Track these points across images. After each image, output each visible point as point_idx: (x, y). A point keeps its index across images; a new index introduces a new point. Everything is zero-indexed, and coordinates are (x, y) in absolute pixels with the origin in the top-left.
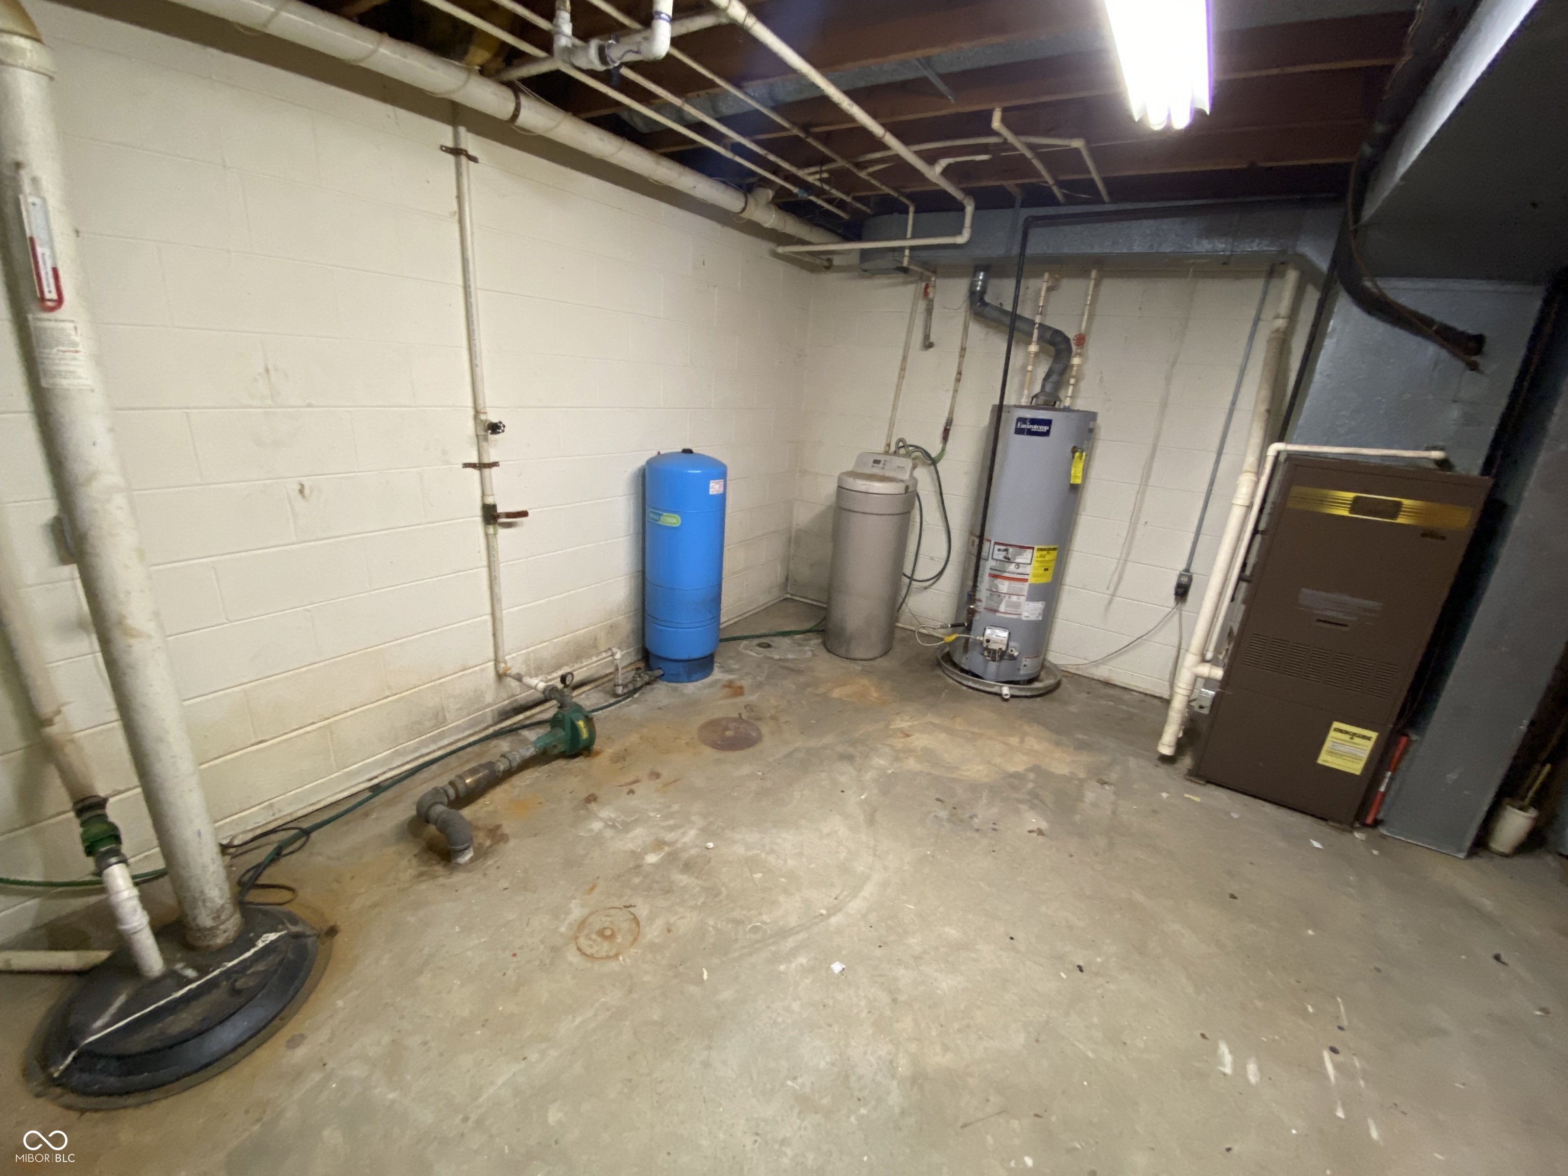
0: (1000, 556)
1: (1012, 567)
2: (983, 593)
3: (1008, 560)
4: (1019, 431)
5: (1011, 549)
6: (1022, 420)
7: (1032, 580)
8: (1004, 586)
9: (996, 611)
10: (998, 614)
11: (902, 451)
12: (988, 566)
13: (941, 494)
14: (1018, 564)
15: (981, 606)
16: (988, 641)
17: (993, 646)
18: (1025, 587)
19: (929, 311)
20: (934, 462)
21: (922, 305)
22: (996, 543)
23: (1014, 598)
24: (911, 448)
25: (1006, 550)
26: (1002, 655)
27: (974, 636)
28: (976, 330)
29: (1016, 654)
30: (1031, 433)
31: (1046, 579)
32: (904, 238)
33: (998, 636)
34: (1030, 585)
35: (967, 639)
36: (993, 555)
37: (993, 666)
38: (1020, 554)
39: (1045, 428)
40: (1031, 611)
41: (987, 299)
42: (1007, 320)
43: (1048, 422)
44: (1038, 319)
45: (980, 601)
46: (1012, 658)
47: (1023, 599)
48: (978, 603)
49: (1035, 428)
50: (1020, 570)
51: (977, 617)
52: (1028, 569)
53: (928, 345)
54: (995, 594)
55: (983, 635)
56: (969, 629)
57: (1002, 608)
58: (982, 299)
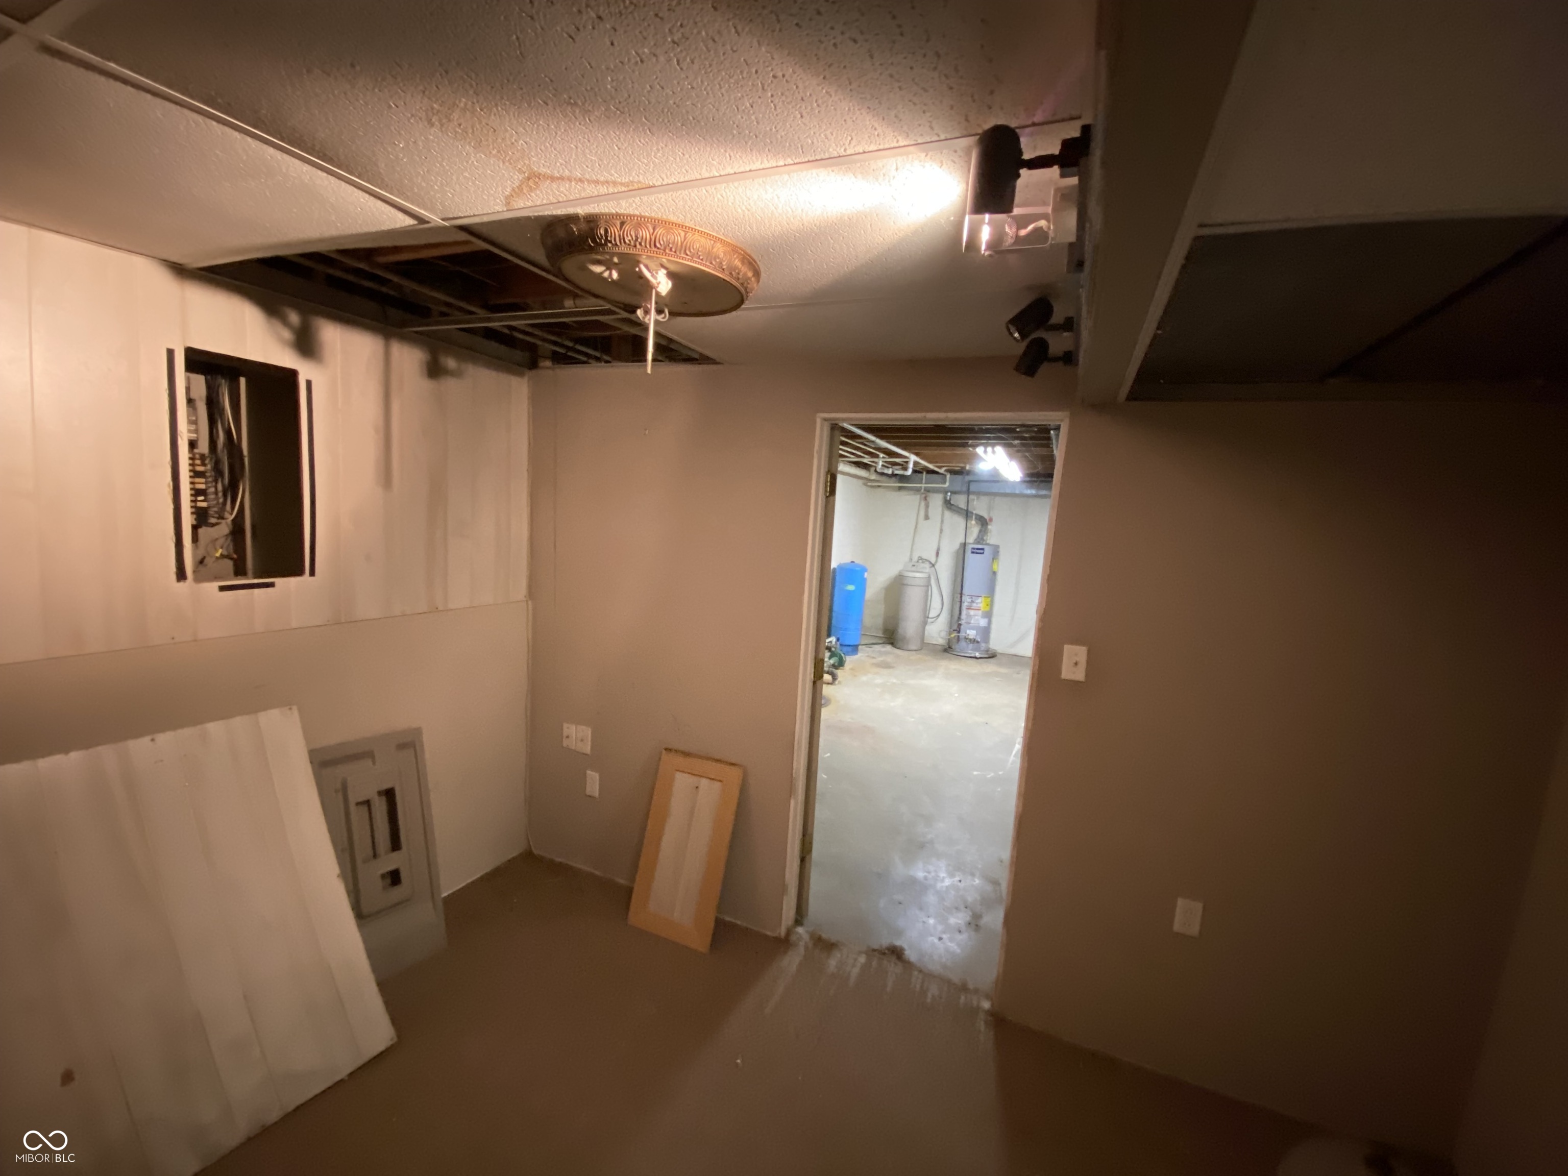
0: (969, 600)
1: (974, 605)
2: (963, 616)
3: (972, 602)
4: (973, 553)
5: (973, 597)
6: (974, 549)
7: (982, 609)
8: (972, 612)
9: (970, 623)
10: (971, 625)
11: (920, 561)
12: (965, 605)
13: (938, 579)
14: (977, 603)
15: (963, 622)
16: (968, 635)
17: (971, 637)
18: (980, 612)
19: (927, 506)
20: (933, 565)
21: (923, 504)
22: (968, 595)
23: (976, 617)
24: (924, 560)
25: (972, 598)
26: (974, 641)
27: (962, 634)
28: (948, 514)
29: (979, 640)
30: (977, 553)
31: (988, 609)
32: (921, 483)
33: (972, 634)
34: (983, 612)
35: (958, 636)
36: (966, 600)
37: (971, 646)
38: (977, 599)
39: (982, 551)
40: (983, 622)
41: (952, 502)
42: (965, 513)
43: (983, 549)
44: (974, 512)
45: (963, 620)
46: (978, 642)
47: (979, 617)
49: (978, 551)
50: (978, 606)
51: (962, 627)
52: (981, 605)
53: (927, 517)
54: (969, 616)
55: (966, 633)
56: (959, 632)
57: (972, 621)
58: (950, 503)
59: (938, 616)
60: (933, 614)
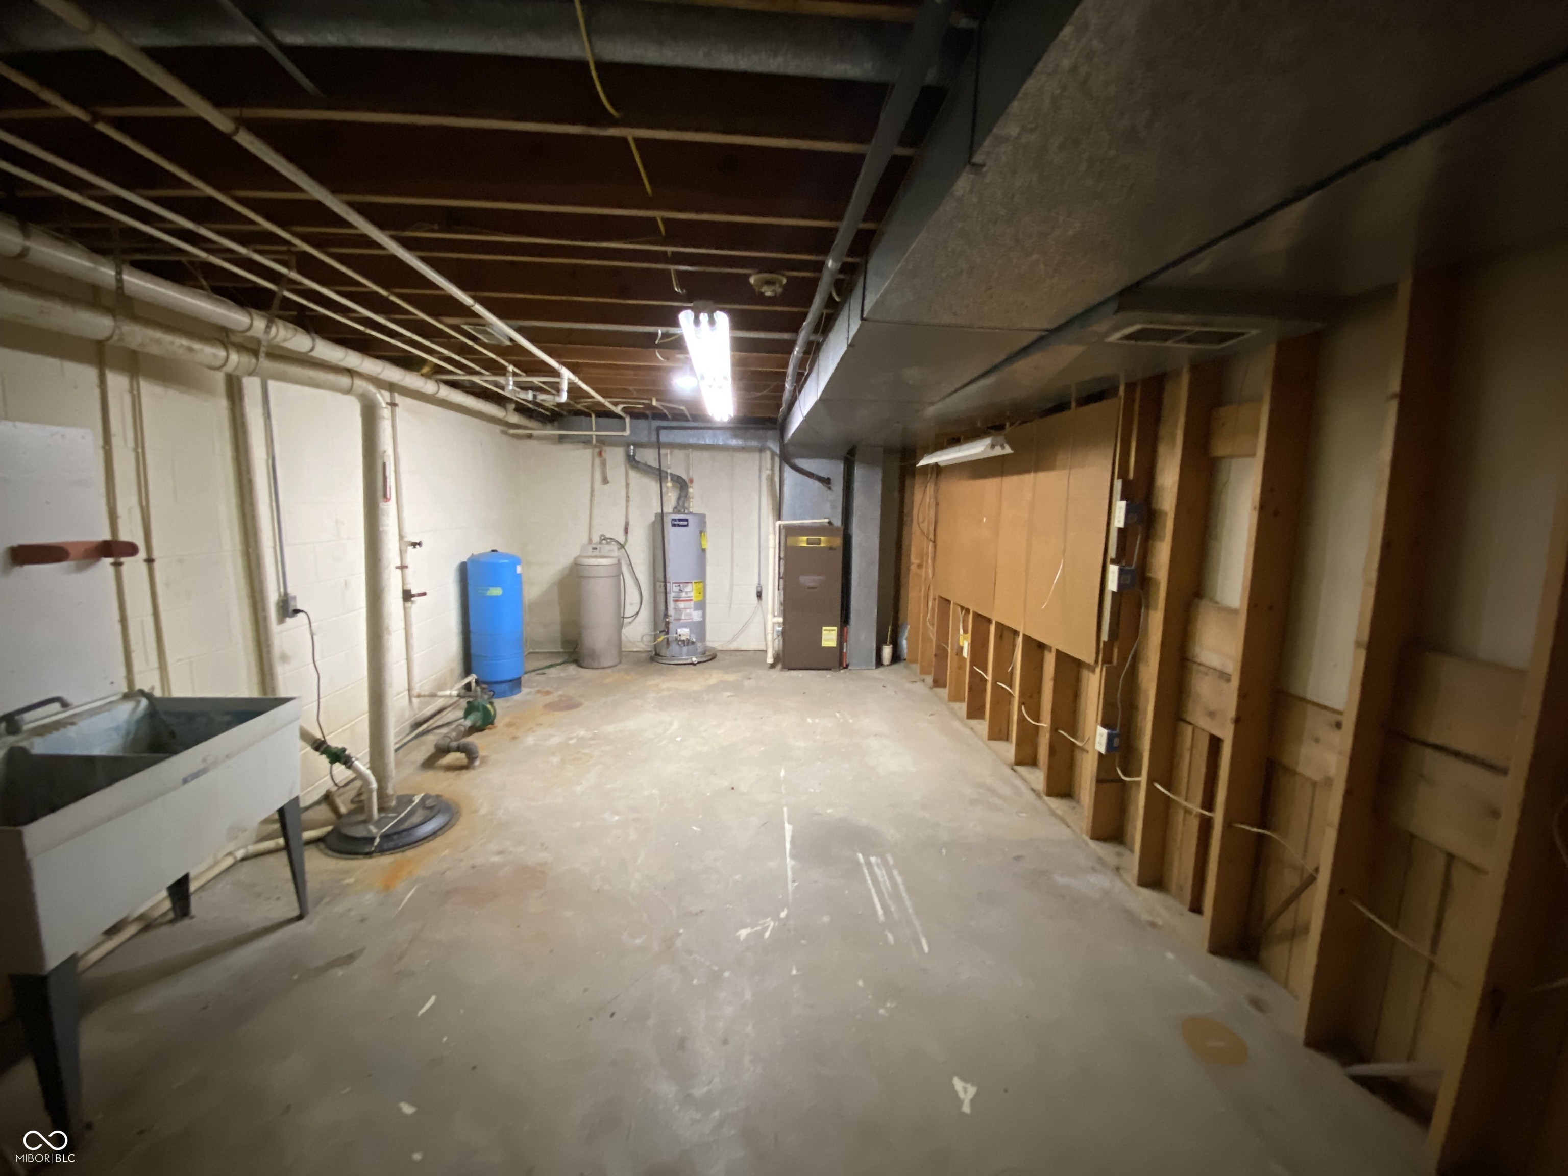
0: (677, 589)
1: (684, 594)
2: (671, 611)
3: (681, 591)
4: (674, 525)
5: (681, 585)
6: (675, 520)
7: (694, 599)
8: (682, 605)
9: (680, 619)
10: (681, 621)
11: (604, 541)
12: (671, 596)
13: (631, 564)
14: (686, 592)
15: (671, 619)
16: (680, 636)
17: (683, 638)
18: (692, 603)
19: (604, 464)
20: (622, 546)
21: (597, 461)
22: (673, 583)
23: (688, 611)
24: (609, 540)
25: (679, 586)
26: (687, 642)
27: (672, 636)
28: (633, 474)
29: (694, 640)
30: (679, 526)
31: (700, 598)
32: (591, 430)
33: (684, 632)
34: (695, 602)
35: (668, 639)
36: (673, 589)
37: (685, 649)
38: (686, 587)
39: (685, 523)
40: (696, 616)
41: (637, 458)
42: (658, 472)
43: (686, 520)
44: (669, 471)
45: (671, 616)
46: (693, 643)
47: (692, 610)
48: (670, 618)
49: (681, 523)
50: (689, 595)
51: (671, 626)
52: (692, 594)
53: (605, 481)
54: (677, 610)
55: (677, 633)
56: (667, 633)
57: (683, 617)
58: (634, 459)
59: (638, 613)
60: (630, 611)
